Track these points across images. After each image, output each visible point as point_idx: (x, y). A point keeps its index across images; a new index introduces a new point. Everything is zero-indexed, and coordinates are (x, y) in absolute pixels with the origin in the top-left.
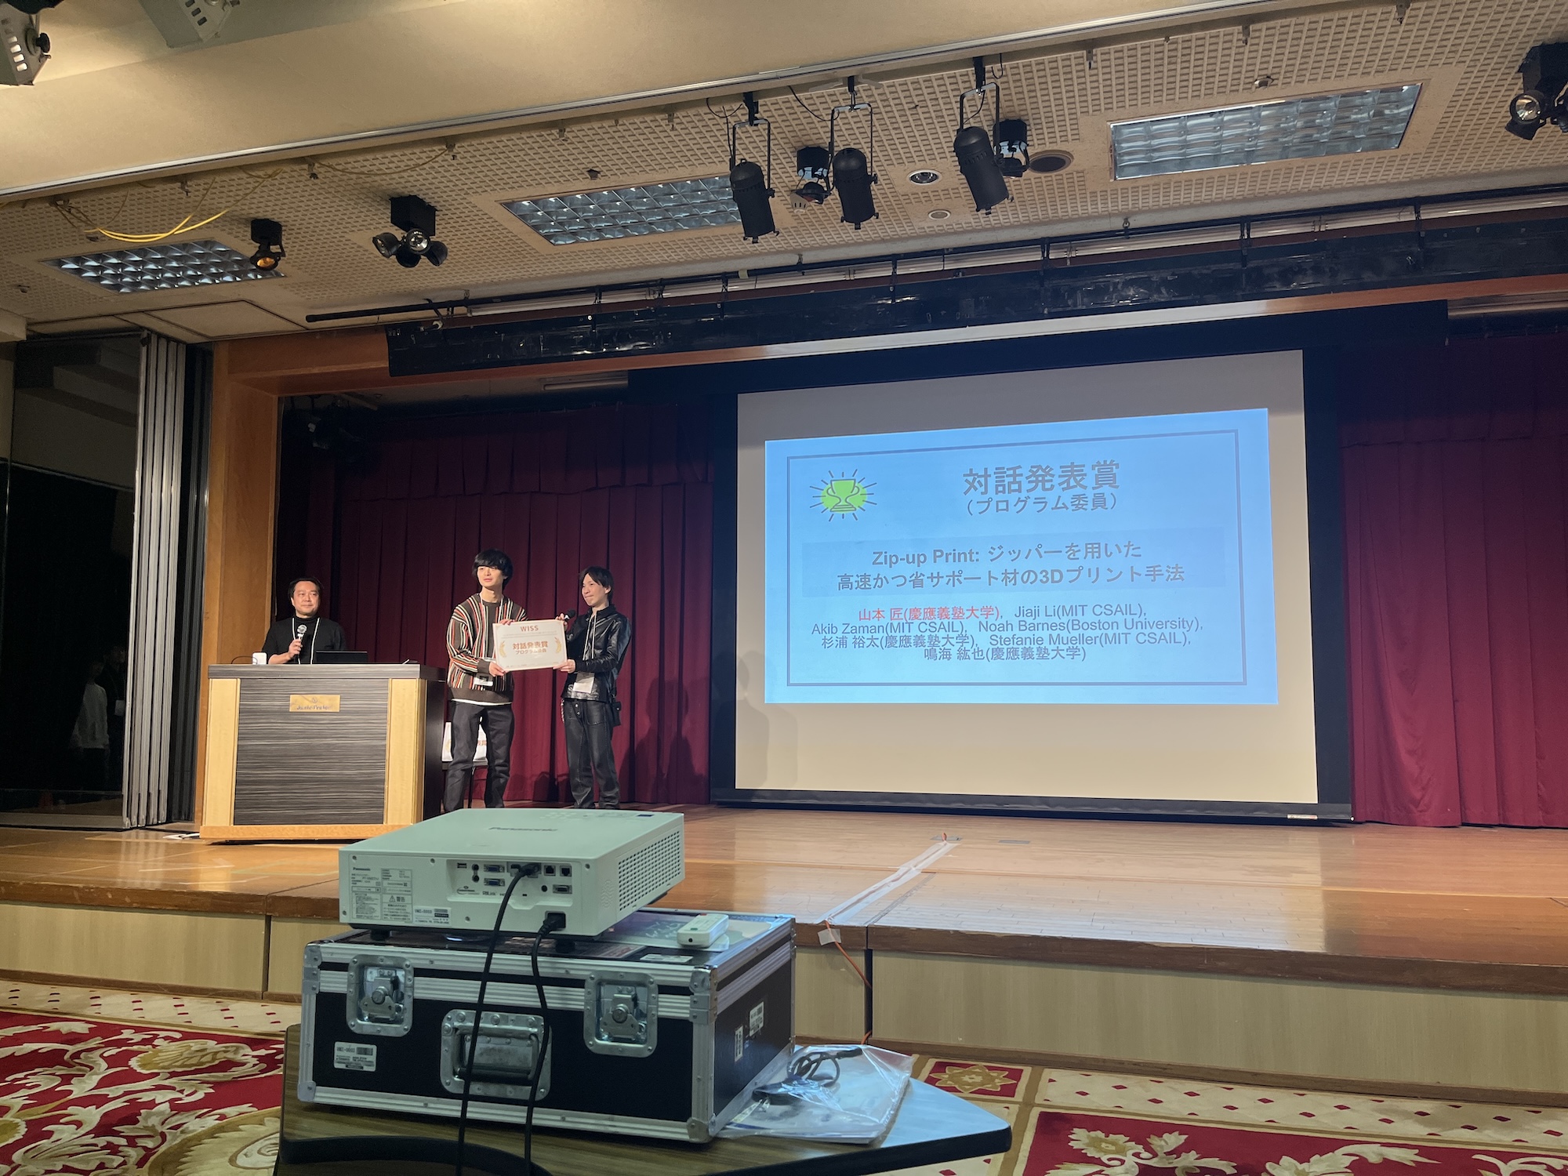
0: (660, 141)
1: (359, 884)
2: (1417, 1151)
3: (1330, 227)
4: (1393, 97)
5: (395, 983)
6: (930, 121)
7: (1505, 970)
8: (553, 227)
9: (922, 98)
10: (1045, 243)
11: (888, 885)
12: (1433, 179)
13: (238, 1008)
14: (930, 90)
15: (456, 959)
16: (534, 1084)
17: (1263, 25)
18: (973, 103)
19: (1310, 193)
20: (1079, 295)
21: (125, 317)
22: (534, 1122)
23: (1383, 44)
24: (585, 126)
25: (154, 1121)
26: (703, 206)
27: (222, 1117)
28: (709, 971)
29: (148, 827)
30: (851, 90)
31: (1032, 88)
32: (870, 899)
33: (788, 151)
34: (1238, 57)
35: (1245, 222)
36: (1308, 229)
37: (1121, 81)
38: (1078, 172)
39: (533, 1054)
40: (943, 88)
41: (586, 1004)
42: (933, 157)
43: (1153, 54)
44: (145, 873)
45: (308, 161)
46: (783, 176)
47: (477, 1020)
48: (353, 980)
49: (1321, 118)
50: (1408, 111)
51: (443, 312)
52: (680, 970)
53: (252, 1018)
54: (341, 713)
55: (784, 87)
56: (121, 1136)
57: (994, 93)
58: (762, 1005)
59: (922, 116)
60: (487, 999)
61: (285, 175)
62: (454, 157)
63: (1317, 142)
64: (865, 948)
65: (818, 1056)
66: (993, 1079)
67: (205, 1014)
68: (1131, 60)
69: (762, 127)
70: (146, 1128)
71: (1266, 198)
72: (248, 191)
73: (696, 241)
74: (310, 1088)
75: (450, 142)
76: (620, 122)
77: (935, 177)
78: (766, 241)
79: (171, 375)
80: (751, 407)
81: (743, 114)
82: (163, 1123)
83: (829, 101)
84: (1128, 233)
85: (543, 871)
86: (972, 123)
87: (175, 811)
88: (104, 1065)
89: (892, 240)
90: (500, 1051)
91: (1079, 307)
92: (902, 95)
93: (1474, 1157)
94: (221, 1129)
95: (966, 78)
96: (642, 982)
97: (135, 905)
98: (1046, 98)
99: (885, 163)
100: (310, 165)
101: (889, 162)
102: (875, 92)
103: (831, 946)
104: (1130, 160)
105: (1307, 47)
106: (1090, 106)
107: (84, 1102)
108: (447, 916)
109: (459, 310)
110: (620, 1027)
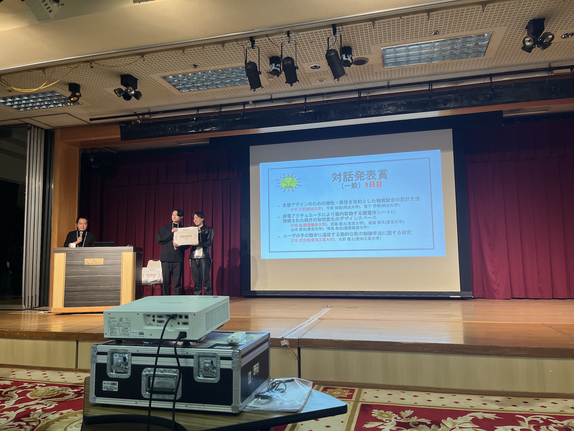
0: (219, 54)
1: (111, 323)
2: (495, 414)
3: (460, 85)
4: (482, 38)
5: (125, 359)
6: (317, 47)
7: (526, 349)
8: (180, 86)
9: (314, 39)
10: (359, 91)
11: (306, 324)
12: (496, 67)
13: (66, 374)
14: (317, 36)
15: (147, 349)
16: (175, 394)
17: (435, 13)
18: (332, 40)
19: (453, 73)
20: (372, 109)
21: (22, 120)
22: (176, 408)
23: (477, 19)
24: (192, 49)
25: (36, 416)
26: (236, 78)
27: (61, 414)
28: (238, 351)
29: (32, 309)
30: (288, 36)
31: (353, 35)
32: (299, 329)
33: (266, 58)
34: (426, 24)
35: (430, 83)
36: (453, 86)
37: (385, 33)
38: (370, 65)
39: (175, 383)
40: (322, 35)
41: (194, 364)
42: (318, 60)
43: (396, 23)
44: (31, 326)
45: (90, 62)
46: (265, 67)
47: (155, 371)
48: (109, 358)
49: (456, 46)
50: (487, 43)
51: (141, 117)
52: (228, 351)
53: (72, 378)
54: (104, 265)
55: (264, 35)
56: (24, 422)
57: (340, 37)
58: (258, 364)
59: (314, 45)
60: (158, 364)
61: (81, 67)
62: (144, 60)
63: (455, 55)
64: (298, 347)
65: (279, 382)
66: (344, 393)
67: (54, 377)
68: (388, 25)
69: (257, 49)
70: (33, 419)
71: (437, 74)
72: (67, 73)
73: (233, 90)
74: (94, 398)
75: (142, 55)
76: (205, 47)
77: (320, 67)
78: (259, 90)
79: (39, 141)
80: (254, 151)
81: (249, 45)
82: (39, 417)
83: (281, 40)
84: (389, 87)
85: (178, 317)
86: (332, 48)
87: (42, 302)
88: (17, 396)
89: (304, 90)
90: (163, 382)
91: (372, 114)
92: (307, 38)
93: (516, 416)
94: (61, 418)
95: (329, 32)
96: (214, 356)
97: (28, 337)
98: (358, 39)
99: (301, 62)
100: (90, 63)
101: (303, 62)
102: (297, 37)
103: (285, 346)
104: (390, 61)
105: (451, 20)
106: (374, 42)
107: (9, 410)
108: (143, 334)
109: (147, 116)
110: (206, 372)
